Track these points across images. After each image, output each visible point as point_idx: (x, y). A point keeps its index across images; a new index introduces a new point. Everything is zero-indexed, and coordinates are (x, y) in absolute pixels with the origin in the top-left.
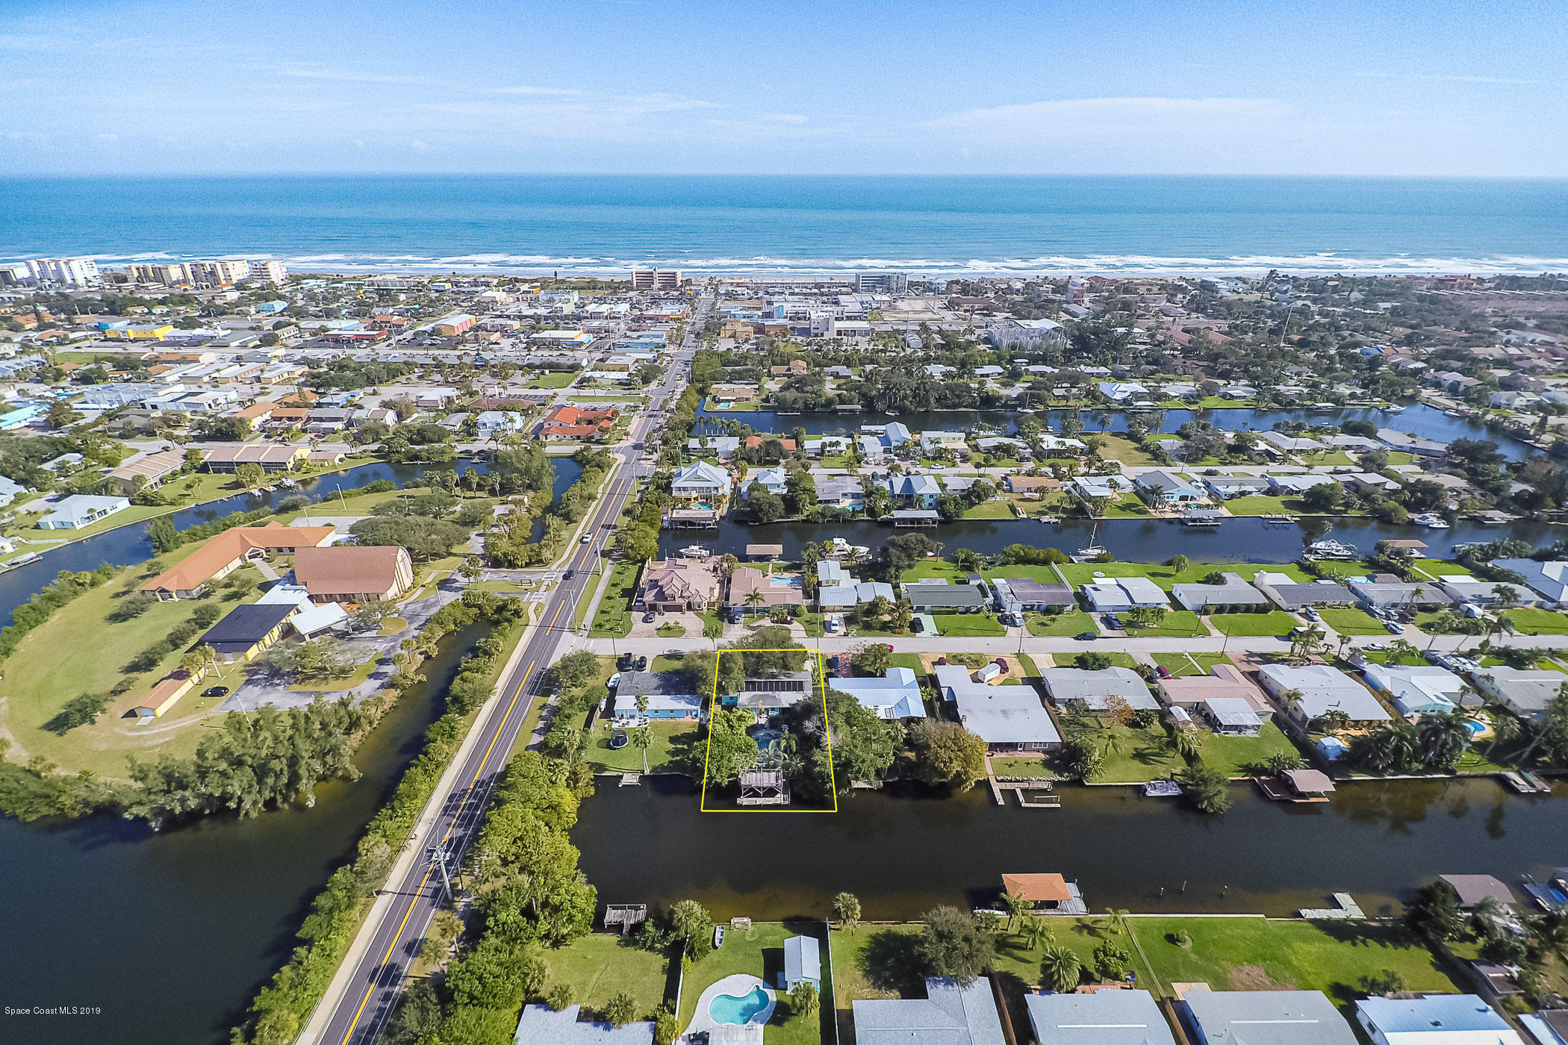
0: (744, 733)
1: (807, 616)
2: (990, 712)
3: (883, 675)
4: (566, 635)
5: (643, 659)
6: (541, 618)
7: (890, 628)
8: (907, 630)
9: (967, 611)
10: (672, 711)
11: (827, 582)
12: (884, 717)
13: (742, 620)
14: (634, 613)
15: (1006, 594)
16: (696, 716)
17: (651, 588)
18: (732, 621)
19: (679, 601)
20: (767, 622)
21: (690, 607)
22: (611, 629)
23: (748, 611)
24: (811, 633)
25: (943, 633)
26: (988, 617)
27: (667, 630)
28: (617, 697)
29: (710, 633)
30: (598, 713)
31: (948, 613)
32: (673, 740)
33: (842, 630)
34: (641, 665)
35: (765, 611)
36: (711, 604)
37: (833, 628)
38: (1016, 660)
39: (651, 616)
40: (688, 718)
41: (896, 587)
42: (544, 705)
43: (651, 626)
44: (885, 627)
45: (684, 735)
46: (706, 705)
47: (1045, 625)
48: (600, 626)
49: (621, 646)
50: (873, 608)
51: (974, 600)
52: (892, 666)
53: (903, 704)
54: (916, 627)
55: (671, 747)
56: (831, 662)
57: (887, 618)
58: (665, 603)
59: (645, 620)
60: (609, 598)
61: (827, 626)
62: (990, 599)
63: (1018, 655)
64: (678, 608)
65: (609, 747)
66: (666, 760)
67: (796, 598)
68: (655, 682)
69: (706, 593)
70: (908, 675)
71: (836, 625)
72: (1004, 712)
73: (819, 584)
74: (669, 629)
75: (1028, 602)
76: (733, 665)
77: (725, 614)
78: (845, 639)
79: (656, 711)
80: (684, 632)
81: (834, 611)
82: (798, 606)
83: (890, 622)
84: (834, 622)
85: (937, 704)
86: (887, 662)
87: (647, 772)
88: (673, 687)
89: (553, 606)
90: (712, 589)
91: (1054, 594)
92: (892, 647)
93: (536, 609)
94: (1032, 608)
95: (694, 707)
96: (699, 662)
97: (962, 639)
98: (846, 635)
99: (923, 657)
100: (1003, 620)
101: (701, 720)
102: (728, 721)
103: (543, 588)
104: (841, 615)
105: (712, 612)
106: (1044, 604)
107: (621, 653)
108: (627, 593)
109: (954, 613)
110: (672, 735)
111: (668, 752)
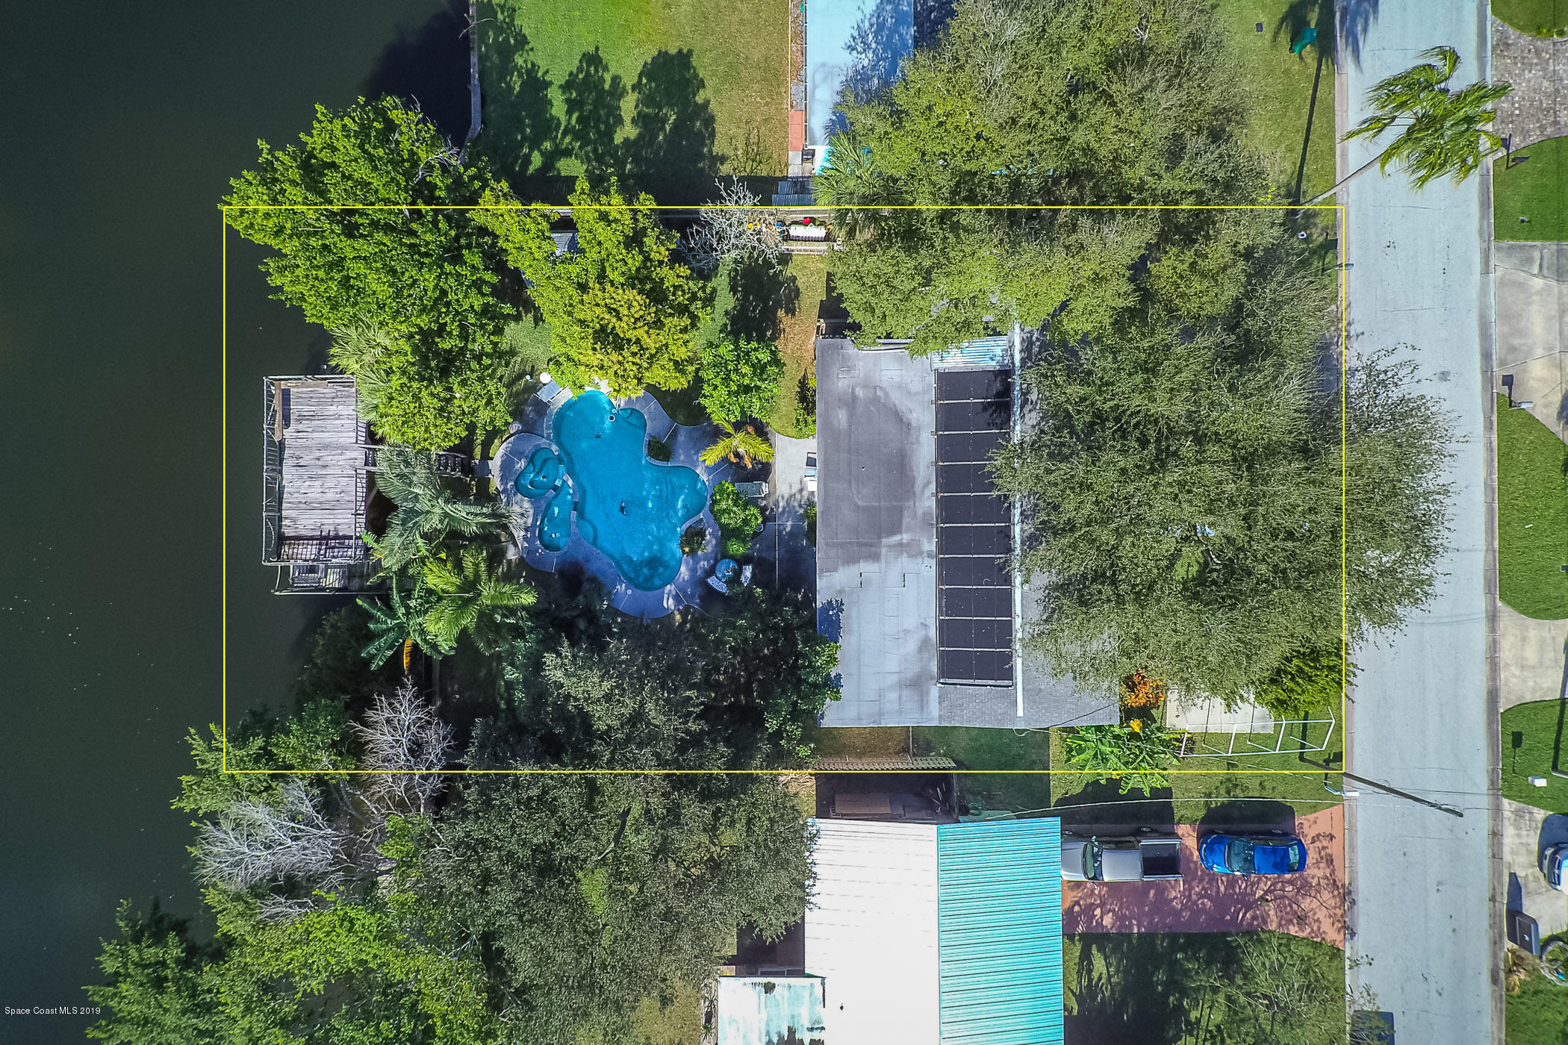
32: (670, 73)
45: (696, 124)
55: (628, 63)
66: (550, 53)
110: (702, 65)
111: (593, 59)
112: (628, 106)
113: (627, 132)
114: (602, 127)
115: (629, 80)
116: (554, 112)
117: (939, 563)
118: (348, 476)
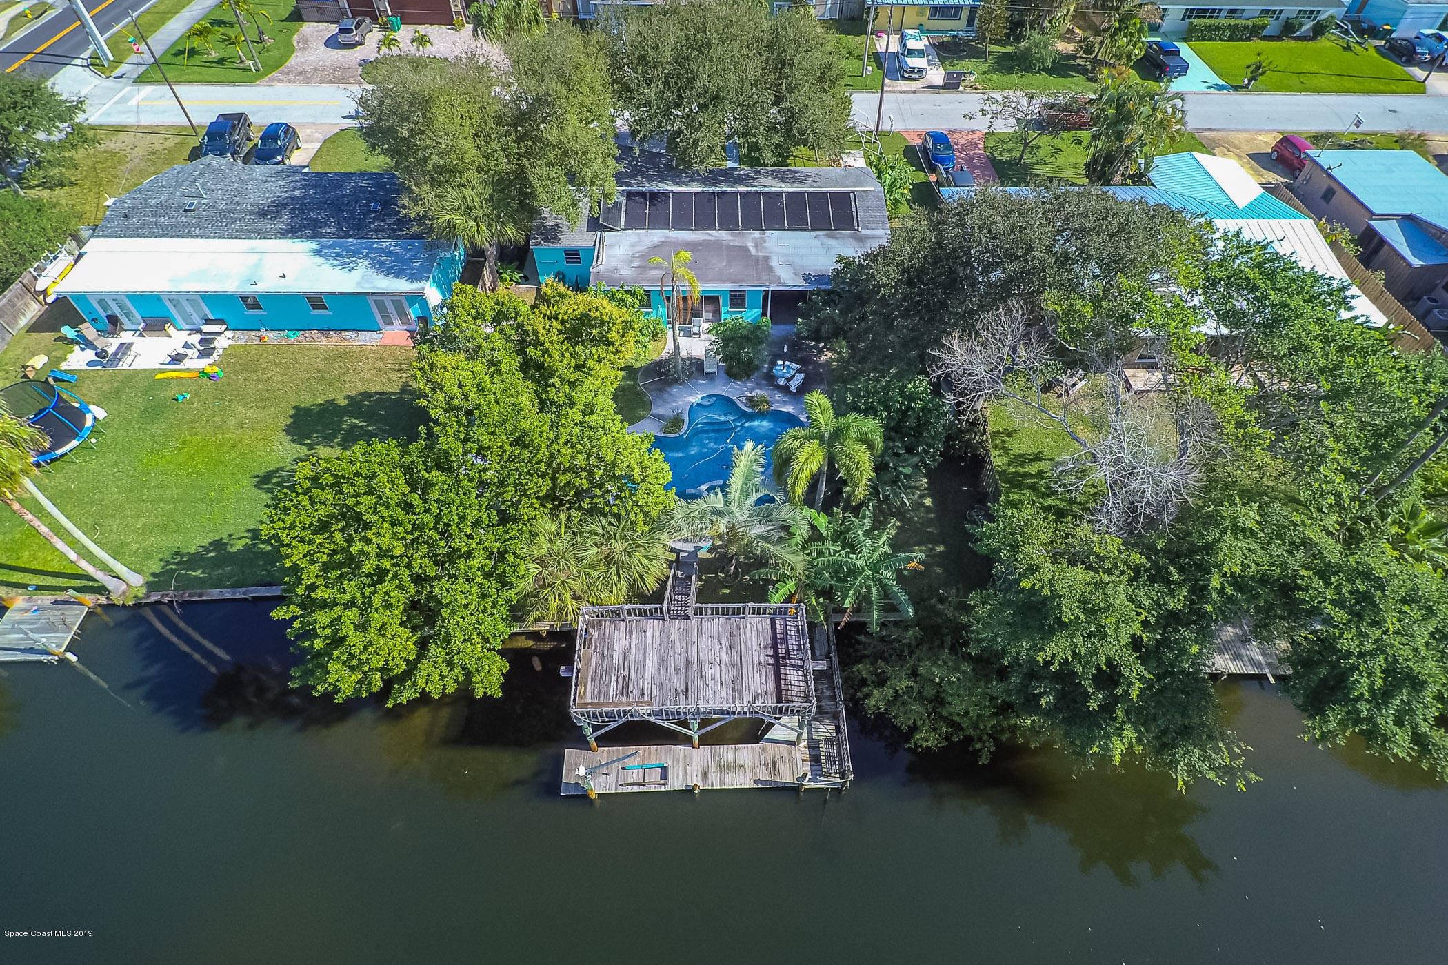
5: (276, 129)
9: (1286, 31)
14: (309, 28)
22: (221, 61)
26: (1347, 48)
28: (92, 246)
33: (933, 74)
43: (351, 57)
44: (1064, 68)
45: (366, 405)
48: (191, 53)
59: (336, 42)
64: (439, 11)
78: (949, 96)
84: (913, 45)
85: (1379, 279)
95: (402, 287)
98: (948, 84)
99: (1215, 144)
111: (263, 481)
117: (767, 229)
118: (700, 634)
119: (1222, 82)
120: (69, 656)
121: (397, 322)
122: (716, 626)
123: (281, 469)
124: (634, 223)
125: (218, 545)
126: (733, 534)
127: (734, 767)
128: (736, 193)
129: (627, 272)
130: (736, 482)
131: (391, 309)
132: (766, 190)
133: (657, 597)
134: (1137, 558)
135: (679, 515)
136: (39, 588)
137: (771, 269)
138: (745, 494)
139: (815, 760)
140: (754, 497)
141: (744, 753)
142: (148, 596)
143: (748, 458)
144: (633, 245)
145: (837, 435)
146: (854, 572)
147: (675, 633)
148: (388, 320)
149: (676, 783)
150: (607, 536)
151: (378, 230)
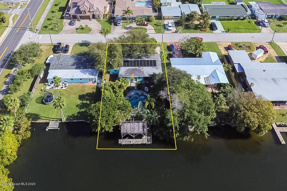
0: (123, 95)
1: (155, 21)
2: (266, 80)
3: (200, 56)
4: (28, 32)
5: (67, 46)
6: (15, 23)
7: (199, 28)
8: (208, 29)
9: (238, 19)
10: (81, 79)
11: (165, 3)
12: (204, 83)
13: (121, 24)
14: (65, 21)
15: (258, 10)
16: (95, 81)
17: (74, 7)
18: (116, 24)
19: (88, 14)
20: (134, 25)
21: (94, 17)
22: (52, 29)
23: (124, 19)
24: (158, 31)
25: (228, 31)
26: (249, 22)
27: (82, 29)
28: (50, 71)
29: (104, 32)
30: (38, 80)
31: (229, 20)
32: (81, 97)
33: (174, 29)
34: (66, 50)
35: (133, 19)
36: (105, 16)
37: (170, 28)
38: (269, 46)
39: (73, 22)
40: (91, 83)
41: (200, 6)
42: (9, 75)
43: (73, 27)
44: (196, 28)
45: (88, 95)
46: (101, 75)
47: (280, 26)
48: (46, 27)
49: (56, 39)
50: (190, 17)
51: (241, 13)
52: (205, 51)
53: (214, 75)
54: (213, 27)
55: (79, 102)
56: (170, 48)
57: (197, 22)
58: (81, 15)
59: (70, 24)
60: (53, 12)
61: (165, 27)
62: (249, 12)
63: (271, 43)
64: (88, 18)
65: (42, 103)
66: (75, 111)
67: (149, 12)
68: (72, 61)
69: (102, 10)
70: (214, 57)
71: (171, 27)
72: (273, 79)
73: (161, 5)
74: (83, 29)
75: (271, 14)
76: (116, 53)
77: (112, 20)
78: (176, 34)
79: (72, 79)
80: (90, 30)
81: (169, 19)
82: (150, 16)
83: (199, 25)
84: (170, 25)
85: (233, 74)
86: (203, 49)
87: (64, 120)
88: (82, 64)
89: (23, 16)
90: (105, 7)
91: (283, 10)
92: (202, 39)
93: (14, 18)
94: (272, 17)
95: (93, 77)
96: (96, 51)
97: (238, 34)
98: (176, 32)
99: (219, 45)
100: (258, 23)
101: (98, 84)
102: (113, 88)
103: (19, 6)
104: (173, 21)
105: (105, 20)
106: (279, 15)
107: (55, 42)
108: (62, 9)
109: (231, 20)
110: (81, 94)
111: (77, 106)
112: (84, 102)
113: (88, 102)
114: (87, 105)
115: (81, 102)
116: (84, 111)
117: (144, 66)
118: (135, 125)
119: (224, 31)
120: (58, 128)
121: (91, 81)
122: (137, 124)
123: (79, 104)
124: (124, 66)
125: (73, 115)
126: (138, 113)
127: (138, 141)
128: (139, 60)
129: (124, 74)
130: (139, 106)
131: (91, 80)
132: (143, 60)
133: (130, 120)
134: (179, 115)
135: (132, 110)
136: (52, 120)
137: (144, 73)
138: (140, 108)
139: (148, 141)
140: (141, 108)
141: (140, 140)
142: (66, 121)
143: (140, 103)
144: (124, 69)
145: (150, 101)
146: (153, 117)
147: (132, 125)
148: (90, 81)
149: (132, 143)
150: (124, 113)
151: (89, 68)
